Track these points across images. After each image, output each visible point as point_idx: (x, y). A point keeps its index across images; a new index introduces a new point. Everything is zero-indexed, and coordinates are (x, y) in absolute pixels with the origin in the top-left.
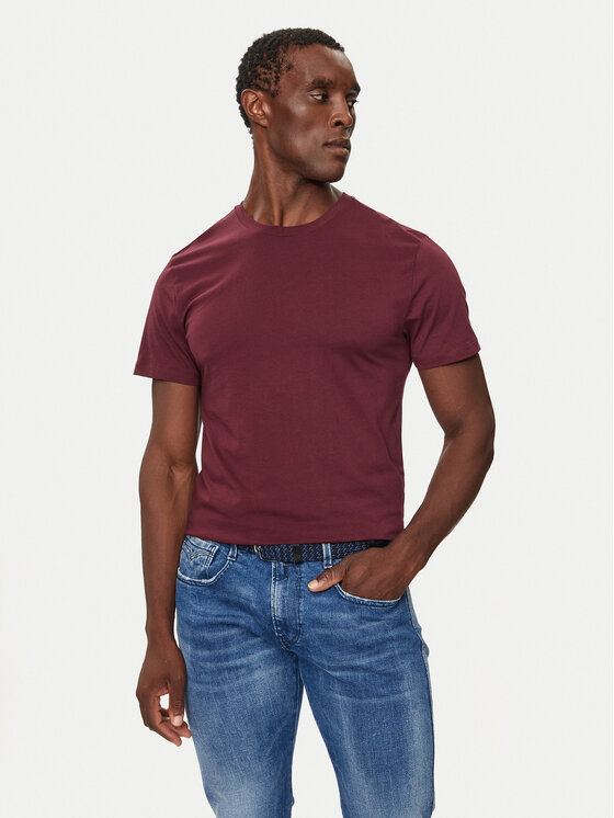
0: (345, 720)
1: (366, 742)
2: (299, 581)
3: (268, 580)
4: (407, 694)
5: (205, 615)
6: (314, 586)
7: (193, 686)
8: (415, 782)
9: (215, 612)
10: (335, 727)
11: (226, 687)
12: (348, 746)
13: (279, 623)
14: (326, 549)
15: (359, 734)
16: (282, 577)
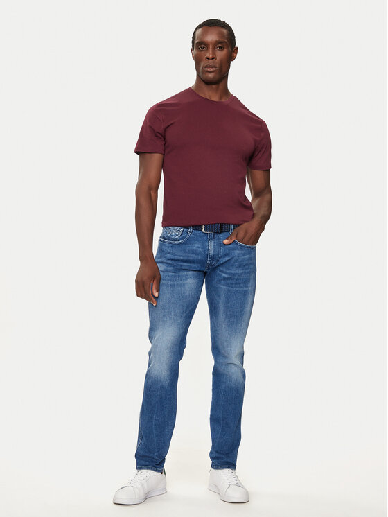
0: (223, 296)
1: (229, 305)
2: (220, 239)
3: (207, 240)
4: (250, 288)
5: (174, 255)
6: (226, 242)
7: (162, 282)
8: (243, 324)
9: (179, 254)
10: (218, 298)
11: (176, 283)
12: (221, 306)
13: (211, 257)
14: (232, 226)
15: (227, 301)
16: (213, 239)
